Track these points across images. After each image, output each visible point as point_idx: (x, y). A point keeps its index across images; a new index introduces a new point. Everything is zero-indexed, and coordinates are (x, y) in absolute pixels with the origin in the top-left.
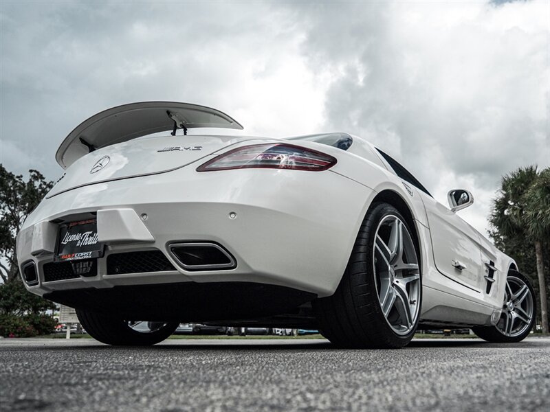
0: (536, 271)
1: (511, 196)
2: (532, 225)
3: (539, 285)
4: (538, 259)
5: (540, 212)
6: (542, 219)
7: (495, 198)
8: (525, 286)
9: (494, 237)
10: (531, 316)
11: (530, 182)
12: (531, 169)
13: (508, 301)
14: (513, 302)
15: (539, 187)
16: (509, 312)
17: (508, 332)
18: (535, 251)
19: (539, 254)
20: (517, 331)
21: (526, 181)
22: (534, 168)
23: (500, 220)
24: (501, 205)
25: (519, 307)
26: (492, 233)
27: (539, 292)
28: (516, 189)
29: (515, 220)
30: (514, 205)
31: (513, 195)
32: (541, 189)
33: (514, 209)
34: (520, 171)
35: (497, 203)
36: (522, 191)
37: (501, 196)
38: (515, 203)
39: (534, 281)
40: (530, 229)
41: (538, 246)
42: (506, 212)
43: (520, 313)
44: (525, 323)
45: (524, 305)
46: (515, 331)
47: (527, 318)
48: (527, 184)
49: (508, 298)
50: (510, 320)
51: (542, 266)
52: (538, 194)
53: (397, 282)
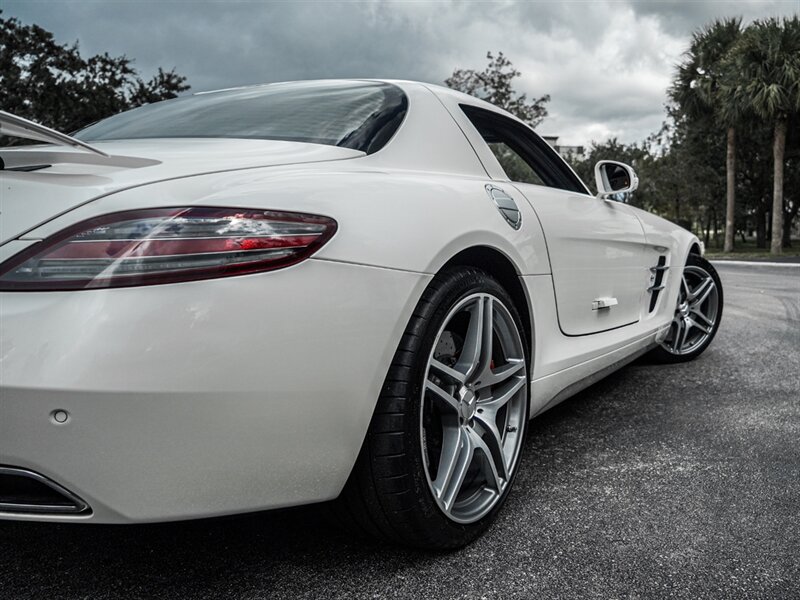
0: (725, 165)
1: (701, 63)
2: (726, 105)
3: (726, 184)
4: (729, 152)
5: (739, 88)
6: (740, 97)
7: (680, 64)
8: (709, 279)
9: (674, 116)
10: (712, 323)
11: (729, 42)
12: (734, 21)
13: (682, 303)
14: (690, 303)
15: (742, 51)
16: (682, 318)
17: (678, 348)
18: (726, 139)
19: (732, 145)
20: (691, 345)
21: (724, 40)
22: (737, 20)
23: (684, 96)
24: (688, 74)
25: (698, 312)
26: (671, 110)
27: (726, 192)
28: (709, 52)
29: (703, 96)
30: (706, 74)
31: (706, 60)
32: (743, 55)
33: (705, 81)
34: (718, 24)
35: (682, 70)
36: (718, 55)
37: (689, 60)
38: (707, 71)
39: (721, 179)
40: (723, 110)
41: (731, 133)
42: (693, 84)
43: (698, 319)
44: (704, 333)
45: (704, 308)
46: (688, 345)
47: (707, 325)
48: (726, 45)
49: (683, 298)
50: (683, 330)
51: (733, 160)
52: (739, 62)
53: (480, 411)
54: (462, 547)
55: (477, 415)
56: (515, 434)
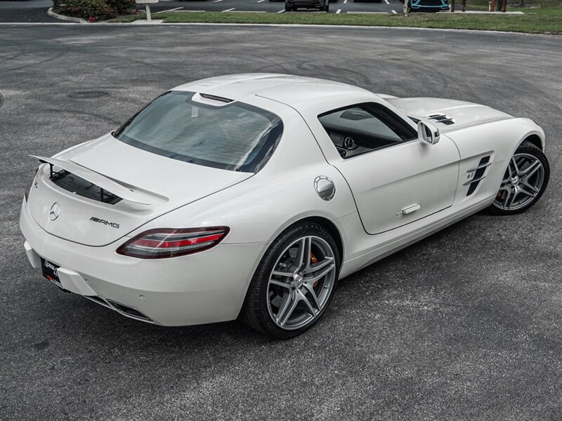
8: (537, 161)
10: (538, 190)
13: (513, 177)
14: (520, 177)
16: (513, 187)
17: (508, 205)
20: (520, 204)
25: (526, 183)
43: (525, 188)
44: (530, 196)
45: (532, 181)
46: (515, 204)
47: (533, 192)
50: (512, 195)
53: (306, 283)
54: (293, 337)
55: (304, 284)
56: (328, 290)
